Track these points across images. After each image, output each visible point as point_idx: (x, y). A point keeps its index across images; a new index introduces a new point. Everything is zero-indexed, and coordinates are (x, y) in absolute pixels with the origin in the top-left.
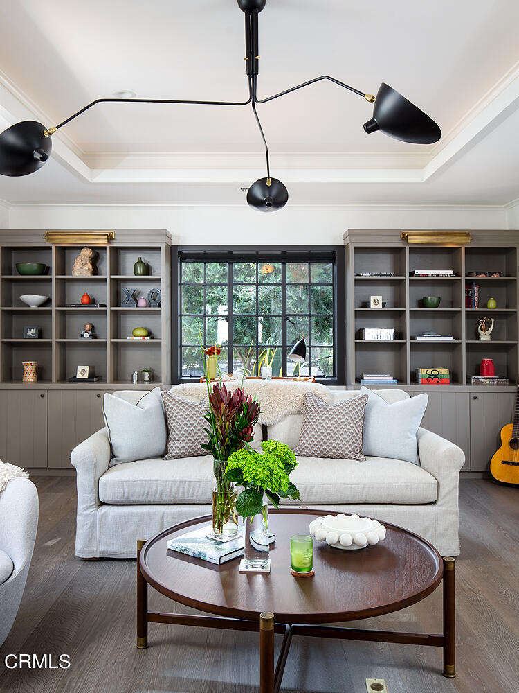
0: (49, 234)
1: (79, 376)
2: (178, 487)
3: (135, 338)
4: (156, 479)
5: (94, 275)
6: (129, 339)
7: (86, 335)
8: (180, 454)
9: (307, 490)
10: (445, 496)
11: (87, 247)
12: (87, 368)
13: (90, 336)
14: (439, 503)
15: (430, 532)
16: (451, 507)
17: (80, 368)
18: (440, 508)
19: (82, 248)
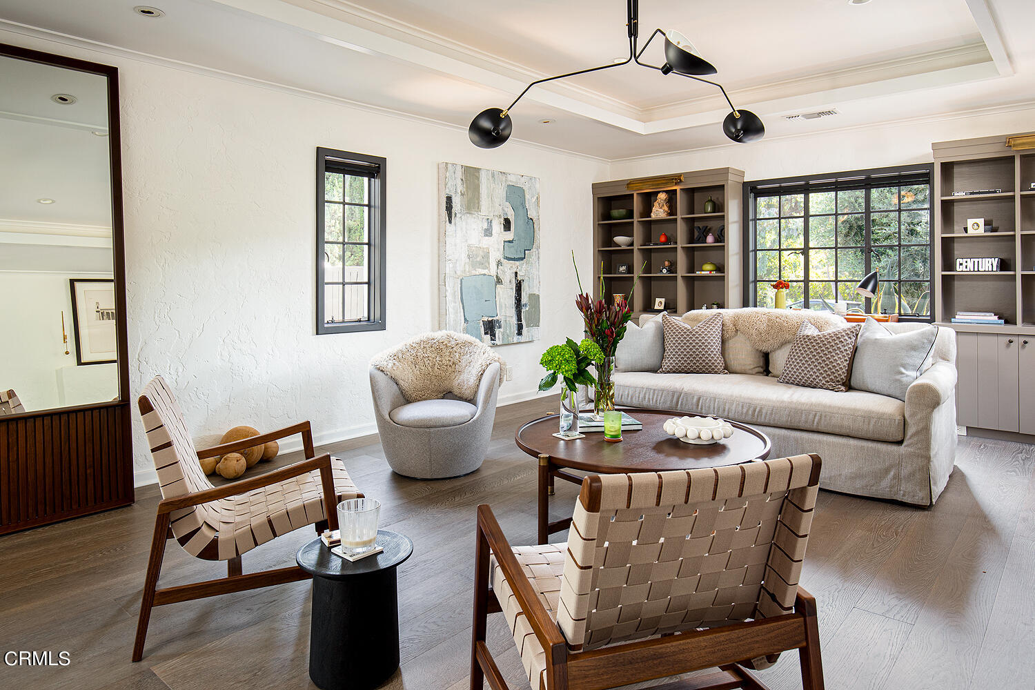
0: (630, 183)
1: (656, 307)
2: (645, 394)
3: (703, 272)
4: (628, 384)
5: (670, 216)
6: (698, 273)
7: (664, 271)
8: (668, 369)
9: (757, 410)
10: (913, 436)
11: (663, 191)
12: (663, 300)
13: (668, 271)
14: (905, 443)
15: (892, 473)
16: (919, 449)
17: (658, 300)
18: (906, 449)
19: (659, 192)
